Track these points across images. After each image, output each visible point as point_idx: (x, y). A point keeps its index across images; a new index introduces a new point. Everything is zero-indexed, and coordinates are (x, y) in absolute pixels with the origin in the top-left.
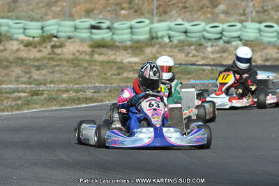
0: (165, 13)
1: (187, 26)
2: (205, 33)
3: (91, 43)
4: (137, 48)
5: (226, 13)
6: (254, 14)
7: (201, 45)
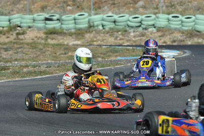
1: (116, 17)
3: (45, 31)
4: (80, 34)
5: (144, 7)
6: (164, 8)
7: (126, 31)
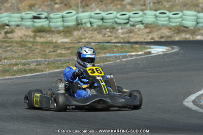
0: (87, 5)
2: (116, 20)
3: (33, 29)
4: (68, 31)
6: (151, 4)
7: (114, 28)
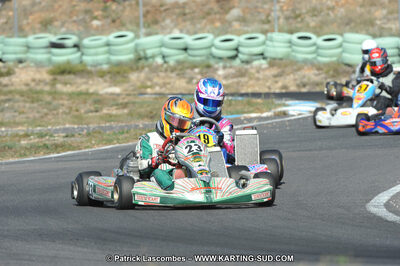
1: (188, 40)
3: (51, 67)
4: (118, 73)
5: (242, 20)
6: (282, 20)
7: (209, 66)
